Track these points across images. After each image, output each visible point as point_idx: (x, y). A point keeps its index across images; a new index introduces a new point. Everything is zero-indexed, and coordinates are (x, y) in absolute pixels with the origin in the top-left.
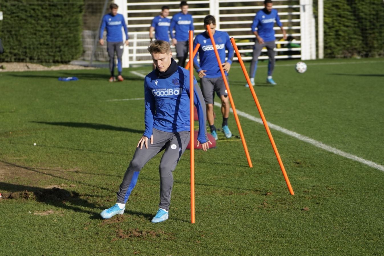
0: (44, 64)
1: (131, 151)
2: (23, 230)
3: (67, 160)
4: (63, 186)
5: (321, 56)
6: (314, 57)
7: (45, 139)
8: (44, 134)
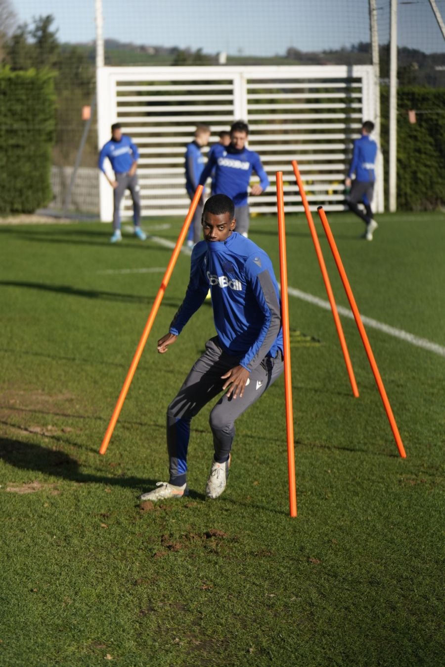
1: (151, 361)
3: (51, 378)
4: (51, 431)
5: (393, 206)
6: (381, 209)
8: (8, 329)
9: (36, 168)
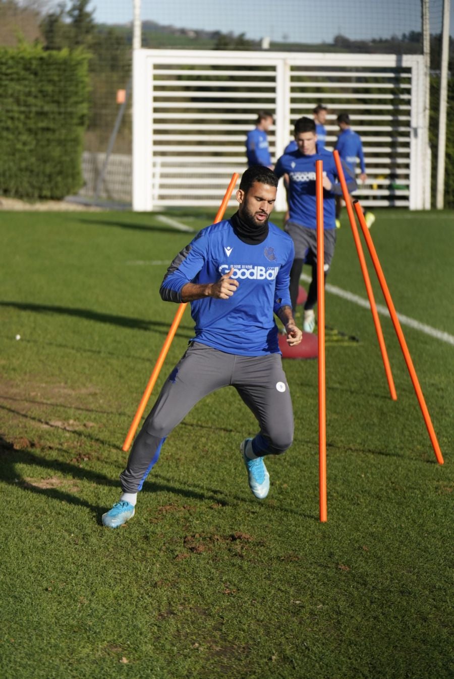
0: (25, 199)
2: (6, 523)
3: (75, 370)
4: (73, 425)
5: (440, 203)
6: (428, 206)
7: (34, 328)
9: (66, 153)
